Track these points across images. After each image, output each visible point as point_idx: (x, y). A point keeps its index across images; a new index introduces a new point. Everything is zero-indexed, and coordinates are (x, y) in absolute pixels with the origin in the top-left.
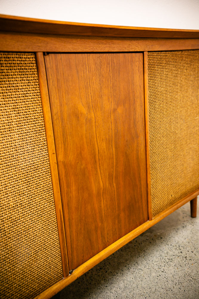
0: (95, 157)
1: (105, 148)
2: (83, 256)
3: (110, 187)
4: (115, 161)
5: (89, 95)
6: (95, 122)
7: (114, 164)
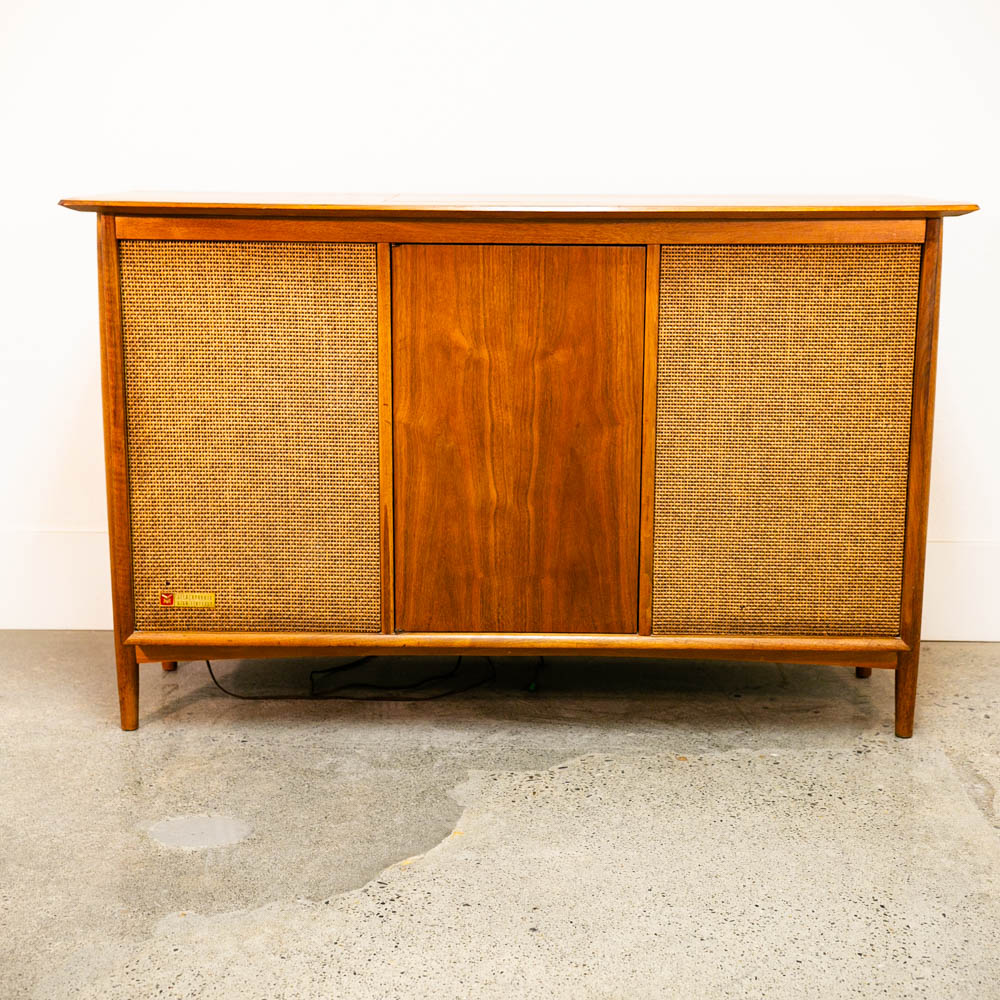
0: (481, 436)
1: (511, 424)
2: (431, 619)
3: (516, 508)
4: (536, 457)
5: (479, 317)
6: (490, 370)
7: (535, 465)
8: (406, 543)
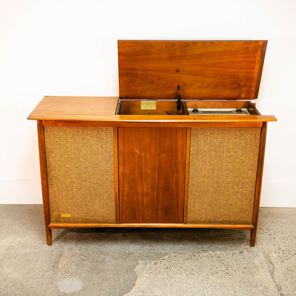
0: (142, 175)
1: (150, 172)
2: (129, 220)
3: (151, 193)
4: (157, 181)
5: (141, 145)
6: (144, 159)
7: (156, 182)
8: (122, 202)
